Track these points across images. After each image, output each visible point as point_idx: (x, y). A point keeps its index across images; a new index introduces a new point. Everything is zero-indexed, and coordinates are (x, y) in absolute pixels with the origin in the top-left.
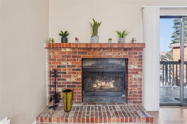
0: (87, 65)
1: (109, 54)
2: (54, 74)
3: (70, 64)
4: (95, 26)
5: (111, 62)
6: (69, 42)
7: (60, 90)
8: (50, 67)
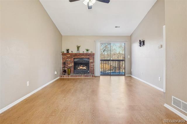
0: (75, 60)
1: (83, 57)
2: (64, 63)
3: (70, 60)
4: (78, 47)
5: (84, 59)
6: (69, 53)
7: (66, 69)
8: (63, 61)
